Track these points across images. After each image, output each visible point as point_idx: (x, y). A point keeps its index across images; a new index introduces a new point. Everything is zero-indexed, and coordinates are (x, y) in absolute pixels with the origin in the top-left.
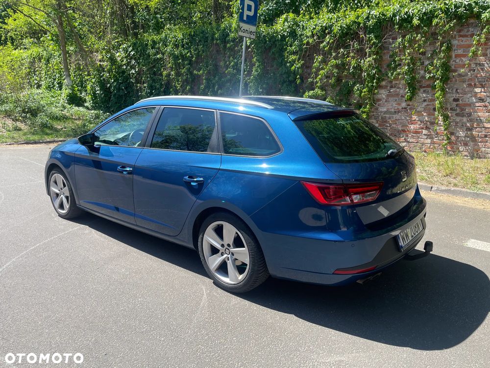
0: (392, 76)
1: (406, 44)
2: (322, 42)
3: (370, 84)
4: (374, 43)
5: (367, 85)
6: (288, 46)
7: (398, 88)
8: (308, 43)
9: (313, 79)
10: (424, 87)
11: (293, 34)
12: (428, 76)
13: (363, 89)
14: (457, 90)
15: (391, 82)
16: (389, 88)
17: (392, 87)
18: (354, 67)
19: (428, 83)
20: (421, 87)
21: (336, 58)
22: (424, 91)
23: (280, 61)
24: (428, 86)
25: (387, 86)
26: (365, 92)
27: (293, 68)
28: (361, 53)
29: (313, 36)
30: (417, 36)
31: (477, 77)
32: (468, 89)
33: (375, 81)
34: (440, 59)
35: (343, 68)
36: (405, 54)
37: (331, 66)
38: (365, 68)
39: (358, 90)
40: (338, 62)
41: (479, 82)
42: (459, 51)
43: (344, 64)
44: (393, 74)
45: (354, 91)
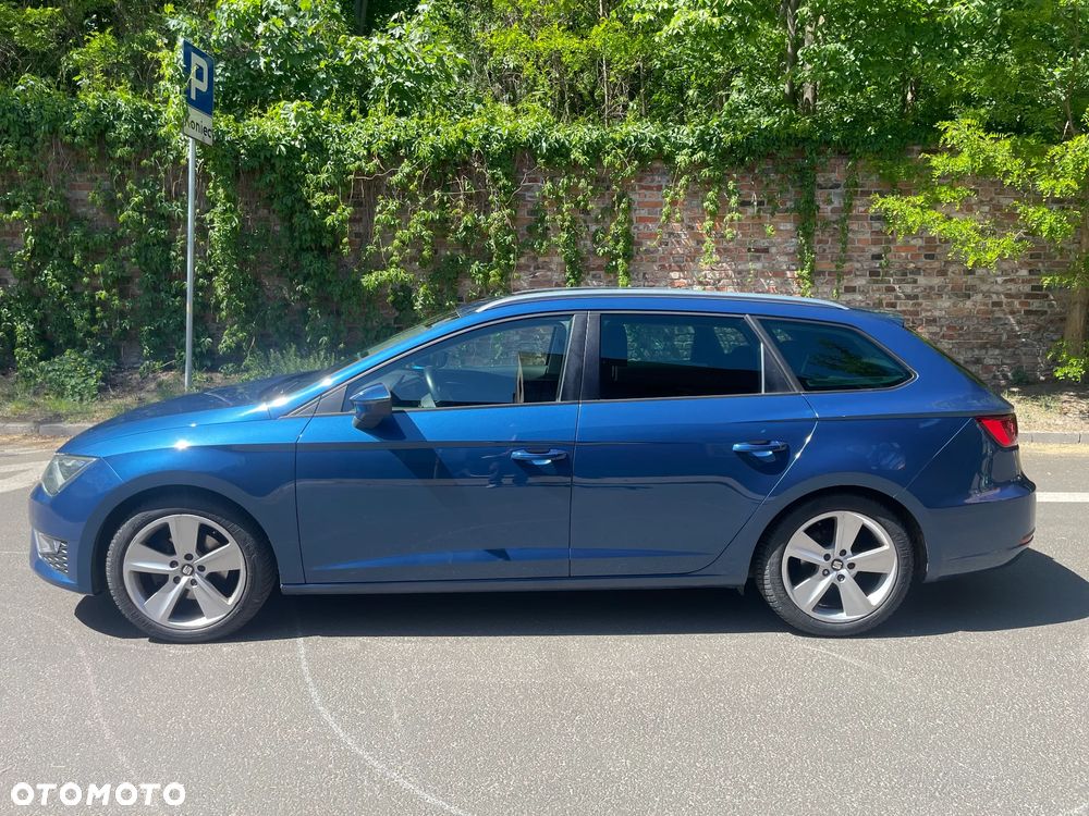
0: (540, 248)
1: (562, 193)
2: (394, 173)
3: (503, 262)
4: (504, 187)
5: (498, 264)
6: (306, 172)
7: (550, 270)
8: (360, 171)
9: (378, 247)
10: (593, 269)
11: (317, 147)
12: (600, 251)
13: (489, 270)
14: (644, 274)
15: (535, 259)
16: (532, 269)
17: (537, 268)
18: (466, 228)
19: (599, 262)
20: (589, 269)
21: (427, 206)
22: (594, 277)
23: (290, 204)
24: (599, 268)
25: (530, 267)
26: (494, 276)
27: (329, 220)
28: (480, 202)
29: (370, 157)
30: (579, 182)
31: (671, 254)
32: (660, 274)
33: (512, 256)
34: (619, 223)
35: (441, 227)
36: (560, 212)
37: (421, 223)
38: (492, 230)
39: (479, 271)
40: (435, 215)
41: (676, 262)
42: (643, 212)
43: (446, 220)
44: (541, 245)
45: (471, 274)
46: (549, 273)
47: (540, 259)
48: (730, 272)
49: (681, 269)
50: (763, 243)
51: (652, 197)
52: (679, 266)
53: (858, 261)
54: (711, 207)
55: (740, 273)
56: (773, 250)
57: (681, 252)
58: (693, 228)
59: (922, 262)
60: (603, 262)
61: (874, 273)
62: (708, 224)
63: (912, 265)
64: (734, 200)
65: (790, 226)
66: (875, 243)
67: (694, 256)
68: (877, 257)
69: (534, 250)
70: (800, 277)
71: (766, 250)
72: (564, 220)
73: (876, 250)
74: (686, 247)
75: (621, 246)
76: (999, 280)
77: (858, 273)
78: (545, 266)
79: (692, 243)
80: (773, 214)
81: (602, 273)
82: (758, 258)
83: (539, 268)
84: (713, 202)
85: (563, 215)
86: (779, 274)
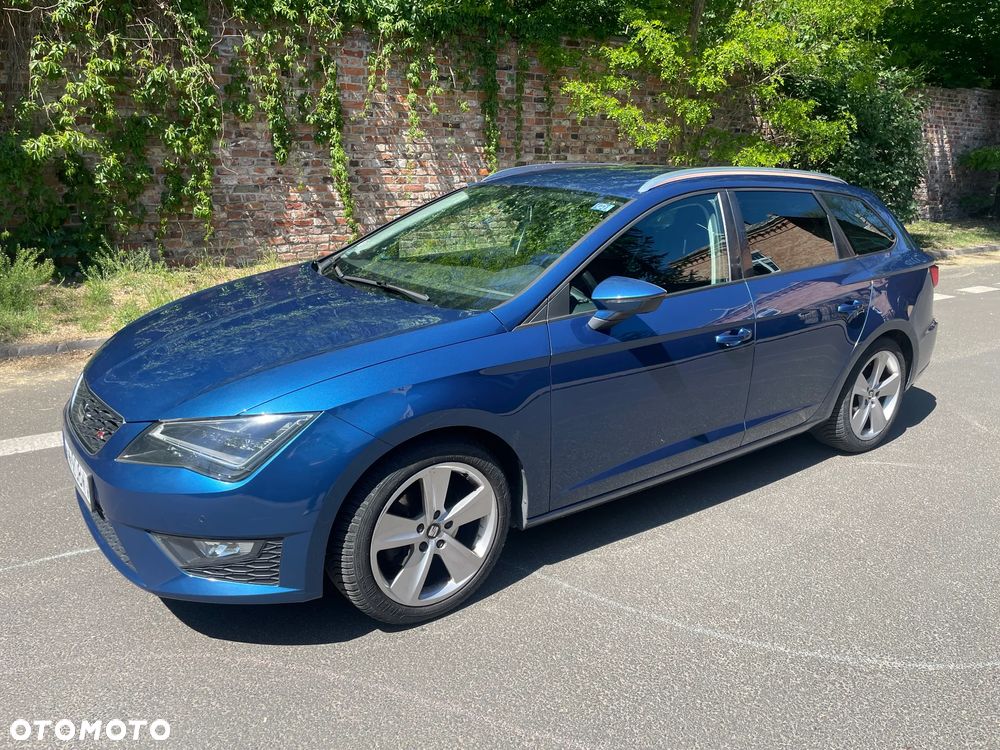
0: (245, 112)
1: (265, 50)
4: (199, 36)
5: (199, 129)
7: (254, 138)
10: (301, 139)
12: (310, 119)
13: (188, 137)
14: (354, 146)
15: (236, 124)
16: (234, 136)
17: (239, 135)
18: (154, 84)
19: (306, 131)
20: (295, 138)
21: (103, 53)
22: (303, 147)
24: (307, 137)
25: (231, 133)
26: (196, 143)
30: (284, 39)
31: (376, 125)
32: (368, 146)
33: (215, 120)
34: (329, 89)
35: (121, 81)
36: (264, 71)
37: (99, 74)
38: (189, 88)
39: (177, 138)
40: (113, 65)
41: (381, 134)
42: (346, 78)
43: (129, 73)
44: (246, 108)
45: (165, 141)
46: (254, 142)
47: (242, 125)
48: (430, 146)
49: (386, 143)
50: (456, 119)
51: (356, 63)
52: (385, 139)
53: (527, 139)
54: (415, 79)
55: (437, 147)
56: (463, 126)
57: (385, 124)
58: (394, 100)
59: (571, 142)
60: (312, 131)
61: (538, 150)
62: (412, 96)
63: (563, 144)
64: (434, 74)
65: (475, 103)
66: (539, 122)
67: (397, 128)
68: (540, 136)
69: (238, 114)
70: (488, 152)
71: (457, 126)
72: (271, 82)
73: (538, 129)
74: (389, 118)
75: (333, 114)
76: (618, 157)
77: (527, 150)
78: (248, 133)
79: (395, 115)
80: (464, 90)
81: (310, 143)
82: (452, 133)
83: (241, 136)
84: (415, 74)
85: (269, 75)
86: (469, 149)
